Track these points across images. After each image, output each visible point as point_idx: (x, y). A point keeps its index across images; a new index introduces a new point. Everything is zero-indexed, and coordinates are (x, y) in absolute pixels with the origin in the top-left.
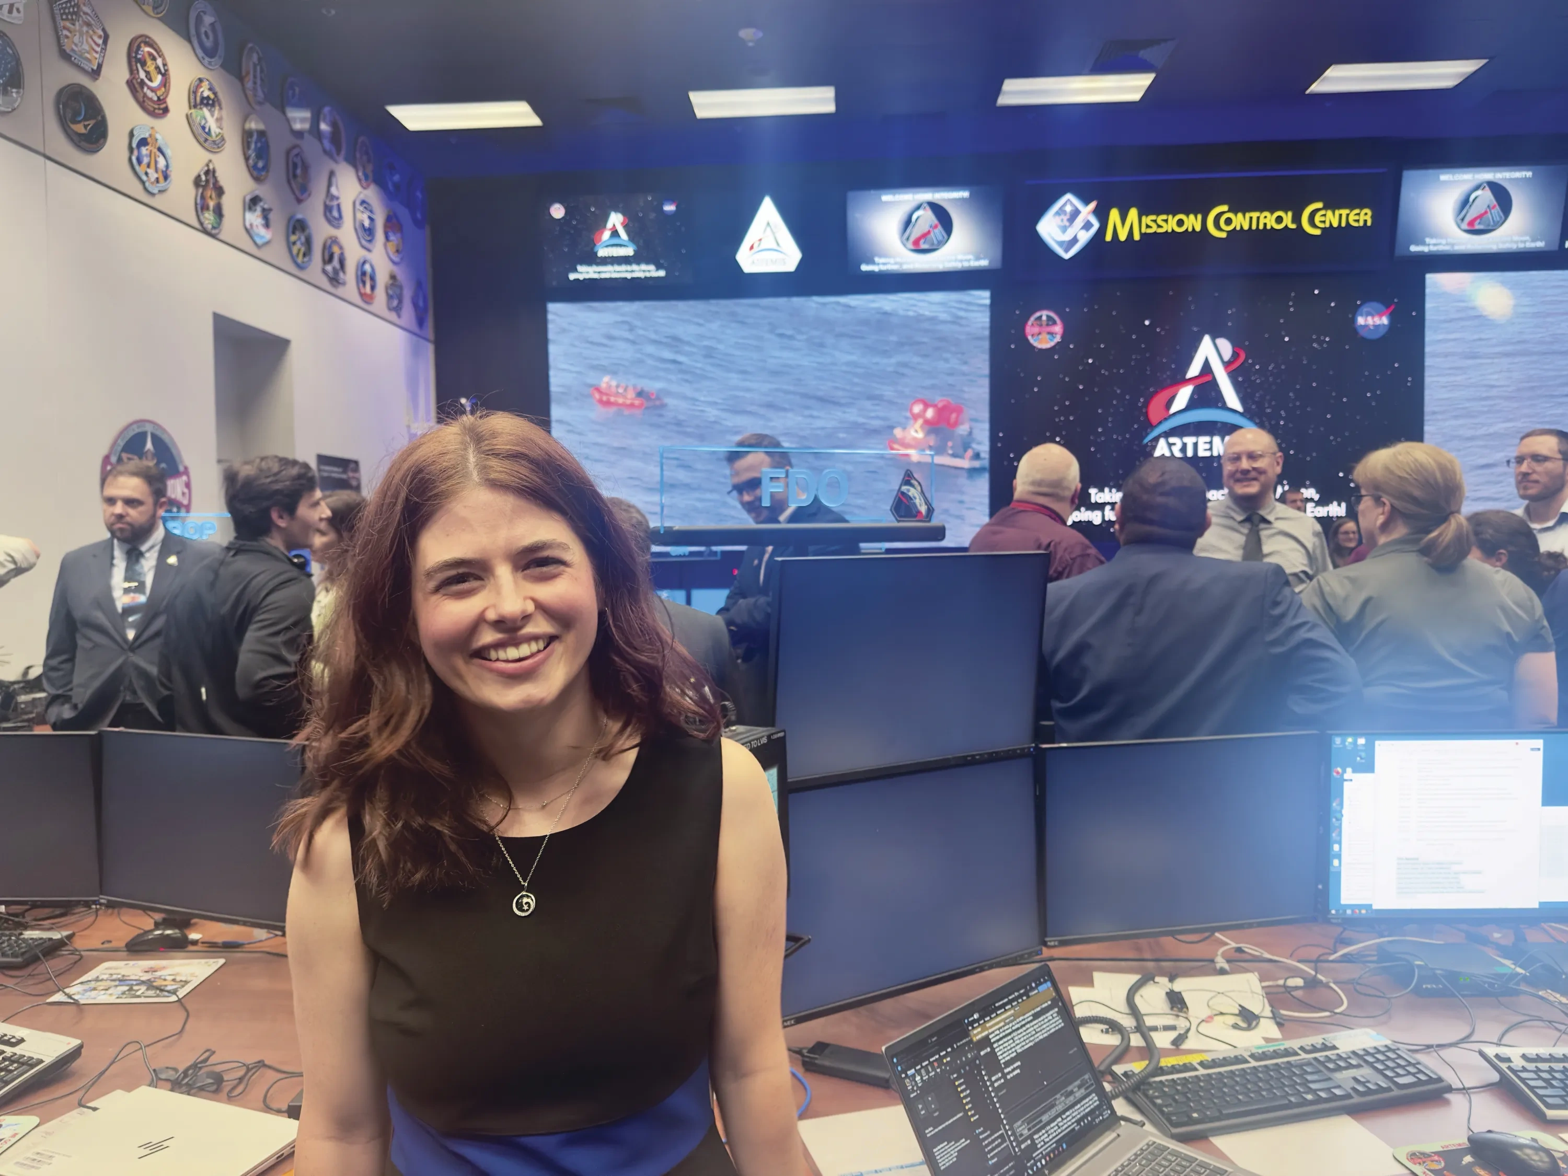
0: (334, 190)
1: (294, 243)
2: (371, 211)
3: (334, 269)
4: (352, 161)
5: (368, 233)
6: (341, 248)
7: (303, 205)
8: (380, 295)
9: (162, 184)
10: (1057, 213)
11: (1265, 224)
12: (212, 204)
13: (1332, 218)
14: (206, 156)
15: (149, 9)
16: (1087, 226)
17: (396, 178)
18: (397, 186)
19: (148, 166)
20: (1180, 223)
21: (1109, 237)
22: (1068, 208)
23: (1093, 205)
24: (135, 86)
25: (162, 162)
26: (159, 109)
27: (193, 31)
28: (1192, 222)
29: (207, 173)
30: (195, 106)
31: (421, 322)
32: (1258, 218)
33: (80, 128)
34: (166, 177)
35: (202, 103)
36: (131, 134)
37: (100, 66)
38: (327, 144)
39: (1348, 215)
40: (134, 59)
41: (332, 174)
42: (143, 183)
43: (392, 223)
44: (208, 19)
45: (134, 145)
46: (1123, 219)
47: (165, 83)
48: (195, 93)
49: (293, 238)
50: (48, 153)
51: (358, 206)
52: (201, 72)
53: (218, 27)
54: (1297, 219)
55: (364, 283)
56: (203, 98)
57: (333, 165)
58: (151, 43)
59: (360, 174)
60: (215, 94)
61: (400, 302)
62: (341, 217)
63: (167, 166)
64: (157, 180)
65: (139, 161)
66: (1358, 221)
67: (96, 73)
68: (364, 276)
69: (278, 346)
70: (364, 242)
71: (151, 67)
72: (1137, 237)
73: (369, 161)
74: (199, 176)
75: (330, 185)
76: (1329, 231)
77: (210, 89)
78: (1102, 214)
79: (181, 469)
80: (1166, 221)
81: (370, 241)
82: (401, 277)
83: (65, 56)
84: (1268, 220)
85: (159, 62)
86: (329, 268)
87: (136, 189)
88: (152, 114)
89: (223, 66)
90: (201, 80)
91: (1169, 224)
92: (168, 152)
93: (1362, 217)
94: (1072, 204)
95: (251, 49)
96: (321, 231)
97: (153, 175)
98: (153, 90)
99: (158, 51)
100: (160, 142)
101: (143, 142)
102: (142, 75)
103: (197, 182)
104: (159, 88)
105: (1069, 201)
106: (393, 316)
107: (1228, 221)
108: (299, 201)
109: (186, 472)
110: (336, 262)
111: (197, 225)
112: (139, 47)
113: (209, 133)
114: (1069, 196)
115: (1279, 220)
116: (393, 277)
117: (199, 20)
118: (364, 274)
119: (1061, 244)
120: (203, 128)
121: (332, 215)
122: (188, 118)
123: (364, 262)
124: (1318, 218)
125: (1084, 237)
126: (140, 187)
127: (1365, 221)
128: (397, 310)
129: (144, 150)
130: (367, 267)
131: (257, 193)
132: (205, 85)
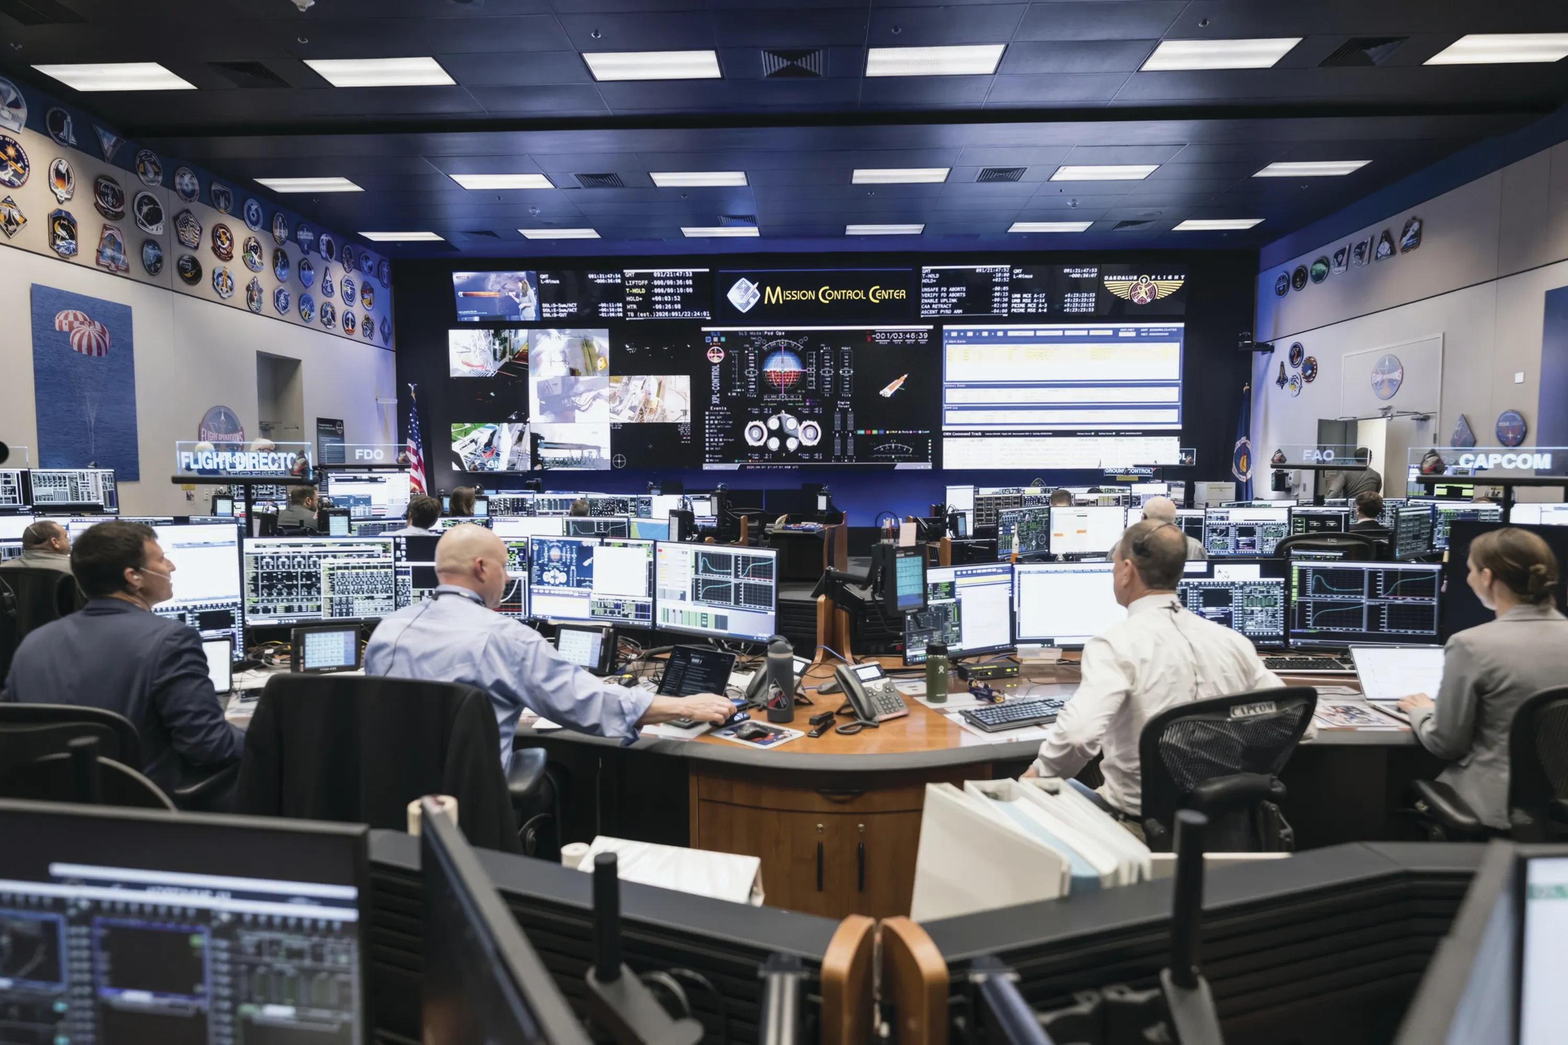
0: (328, 278)
1: (304, 310)
2: (353, 285)
3: (328, 319)
4: (340, 260)
5: (349, 298)
6: (332, 308)
7: (308, 289)
8: (358, 328)
9: (229, 294)
10: (738, 288)
11: (849, 297)
12: (256, 298)
13: (885, 294)
14: (252, 274)
15: (222, 211)
16: (754, 296)
17: (370, 263)
18: (370, 268)
19: (223, 286)
20: (804, 295)
21: (766, 302)
22: (744, 286)
23: (757, 284)
24: (216, 249)
25: (229, 282)
26: (228, 257)
27: (245, 215)
28: (811, 295)
29: (253, 284)
30: (247, 252)
31: (386, 341)
32: (846, 293)
33: (189, 275)
34: (231, 289)
35: (251, 249)
36: (214, 272)
37: (198, 244)
38: (324, 254)
39: (893, 293)
40: (215, 236)
41: (327, 269)
42: (220, 294)
43: (367, 289)
44: (254, 207)
45: (215, 277)
46: (773, 292)
47: (231, 245)
48: (247, 245)
49: (302, 307)
50: (174, 289)
51: (343, 283)
52: (251, 234)
53: (260, 210)
54: (866, 294)
55: (348, 325)
56: (251, 247)
57: (328, 264)
58: (222, 226)
59: (346, 265)
60: (258, 243)
61: (372, 331)
62: (333, 291)
63: (232, 284)
64: (227, 292)
65: (218, 284)
66: (898, 296)
67: (196, 248)
68: (348, 322)
69: (294, 364)
70: (347, 302)
71: (223, 238)
72: (781, 302)
73: (351, 257)
74: (249, 286)
75: (325, 275)
76: (883, 301)
77: (255, 242)
78: (762, 290)
79: (239, 428)
80: (796, 294)
81: (352, 301)
82: (372, 316)
83: (181, 243)
84: (851, 294)
85: (228, 235)
86: (325, 319)
87: (216, 297)
88: (225, 260)
89: (263, 228)
90: (250, 238)
91: (797, 295)
92: (233, 278)
93: (902, 294)
94: (746, 284)
95: (279, 216)
96: (319, 299)
97: (225, 289)
98: (224, 249)
99: (228, 231)
100: (229, 273)
101: (220, 275)
102: (219, 243)
103: (248, 288)
104: (228, 247)
105: (743, 282)
106: (367, 340)
107: (830, 295)
108: (306, 287)
109: (242, 430)
110: (329, 316)
111: (248, 309)
112: (217, 230)
113: (255, 263)
114: (743, 279)
115: (857, 295)
116: (367, 319)
117: (249, 208)
118: (348, 319)
119: (741, 305)
120: (251, 261)
121: (328, 290)
122: (243, 258)
123: (348, 313)
124: (877, 294)
125: (753, 302)
126: (218, 296)
127: (903, 296)
128: (371, 336)
129: (220, 279)
130: (350, 316)
131: (281, 287)
132: (253, 240)
